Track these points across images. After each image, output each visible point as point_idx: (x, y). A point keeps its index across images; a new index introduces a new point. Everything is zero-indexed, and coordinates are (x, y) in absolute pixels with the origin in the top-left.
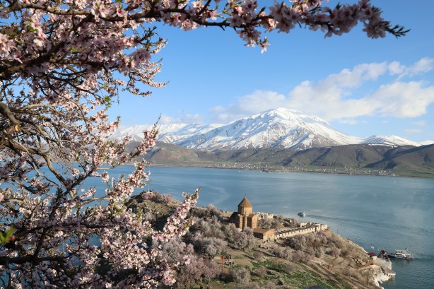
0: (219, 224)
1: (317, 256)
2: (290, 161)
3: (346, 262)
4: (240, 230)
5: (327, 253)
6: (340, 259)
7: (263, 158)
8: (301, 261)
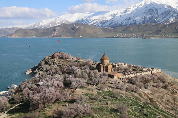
0: (88, 70)
1: (145, 88)
2: (160, 31)
3: (166, 91)
4: (101, 73)
5: (153, 86)
6: (162, 90)
7: (142, 30)
8: (132, 91)
